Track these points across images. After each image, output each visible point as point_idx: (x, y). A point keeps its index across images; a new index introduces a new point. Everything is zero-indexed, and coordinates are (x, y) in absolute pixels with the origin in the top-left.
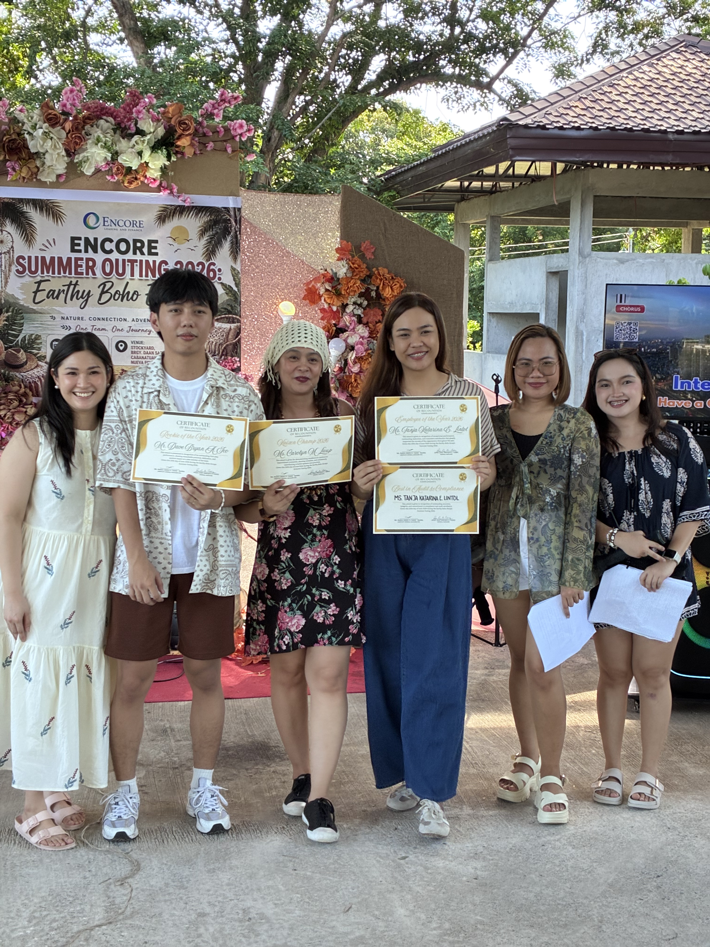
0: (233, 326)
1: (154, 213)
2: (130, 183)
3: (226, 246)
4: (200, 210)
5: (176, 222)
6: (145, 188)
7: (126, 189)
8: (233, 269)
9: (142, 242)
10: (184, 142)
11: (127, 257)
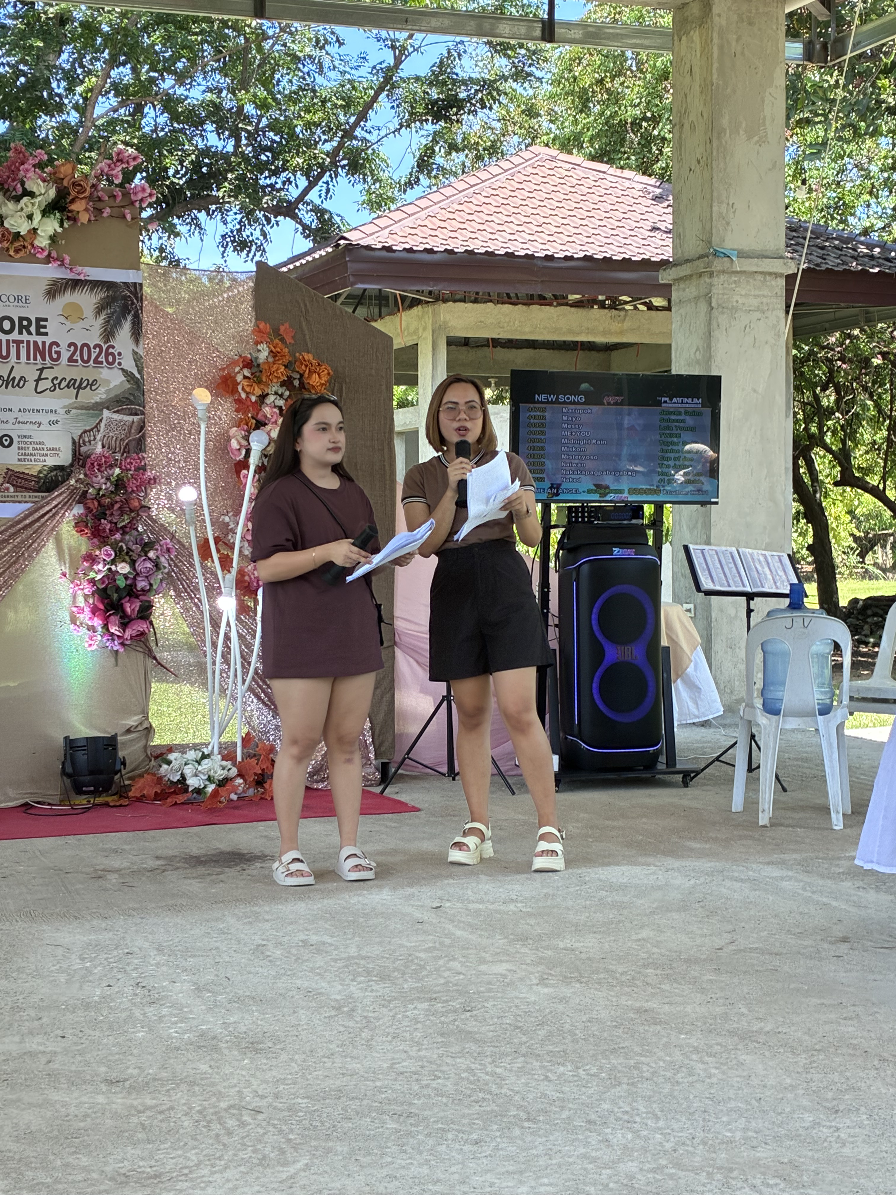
0: (136, 418)
1: (43, 287)
2: (17, 251)
3: (127, 326)
4: (95, 284)
5: (68, 298)
6: (32, 259)
7: (11, 259)
8: (135, 353)
9: (29, 320)
10: (78, 206)
11: (11, 337)
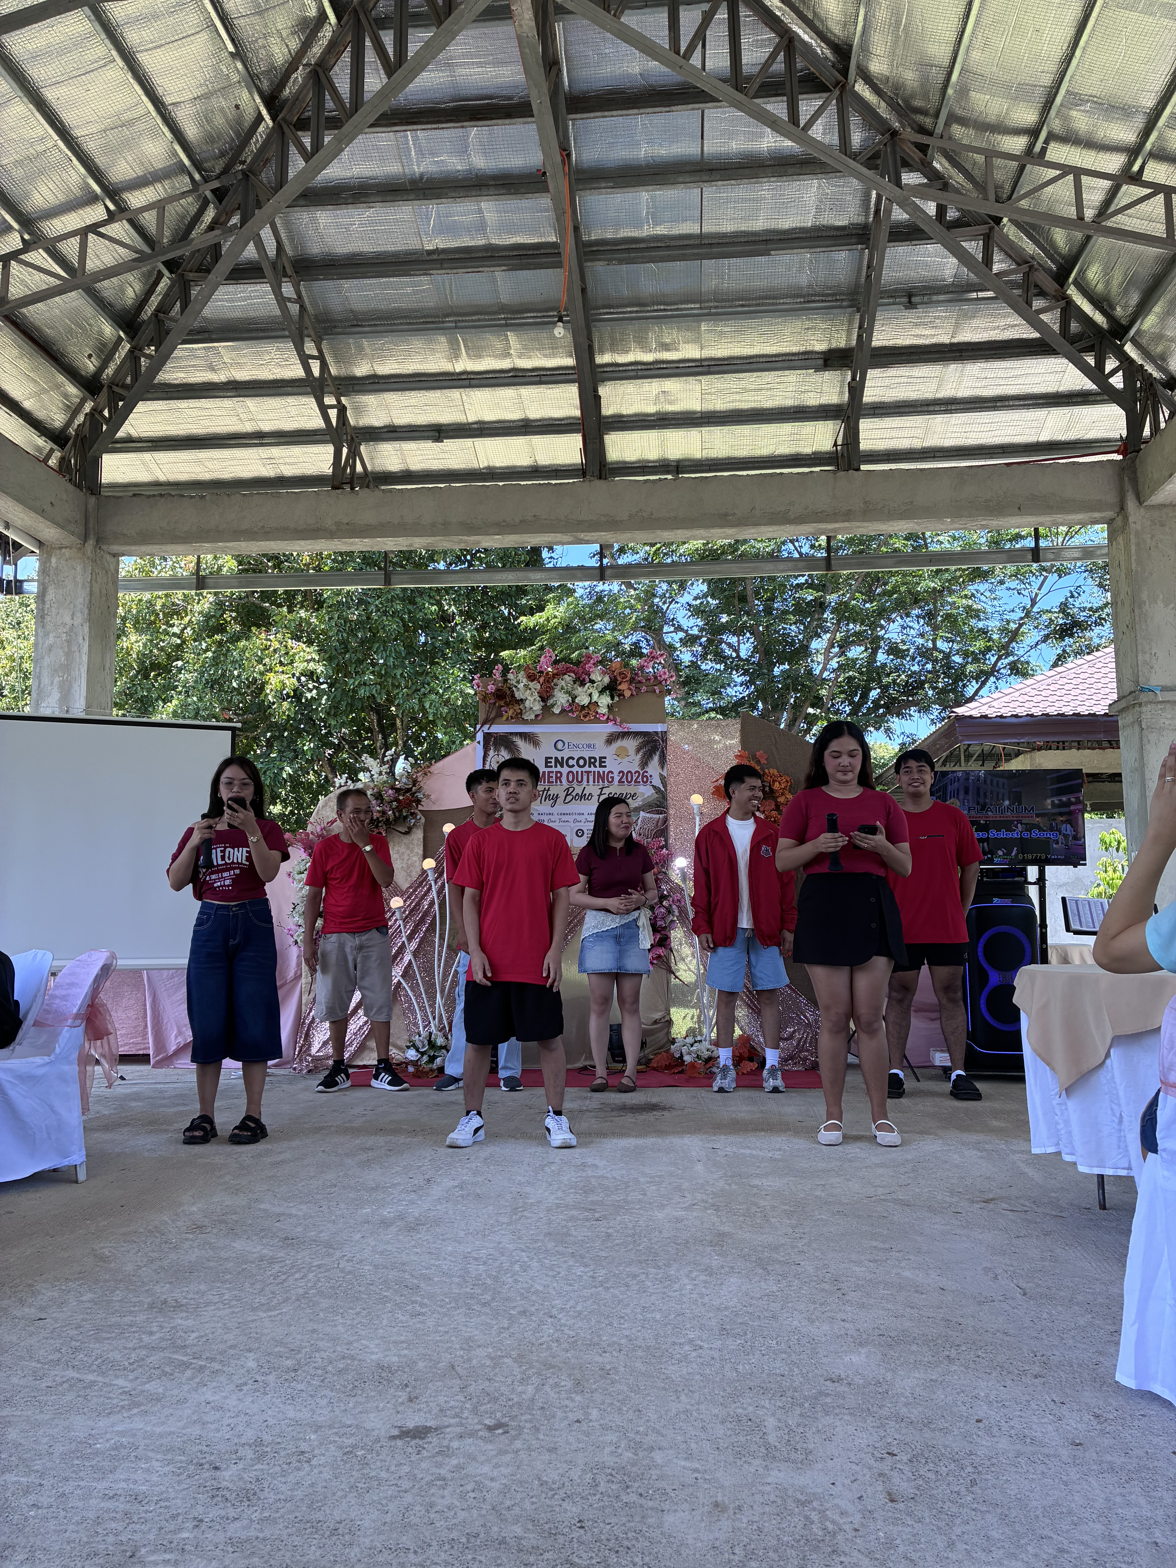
0: (661, 816)
1: (604, 738)
2: (585, 716)
3: (656, 758)
4: (636, 734)
5: (619, 743)
6: (596, 720)
7: (582, 722)
8: (661, 775)
9: (595, 758)
10: (623, 687)
11: (584, 769)
